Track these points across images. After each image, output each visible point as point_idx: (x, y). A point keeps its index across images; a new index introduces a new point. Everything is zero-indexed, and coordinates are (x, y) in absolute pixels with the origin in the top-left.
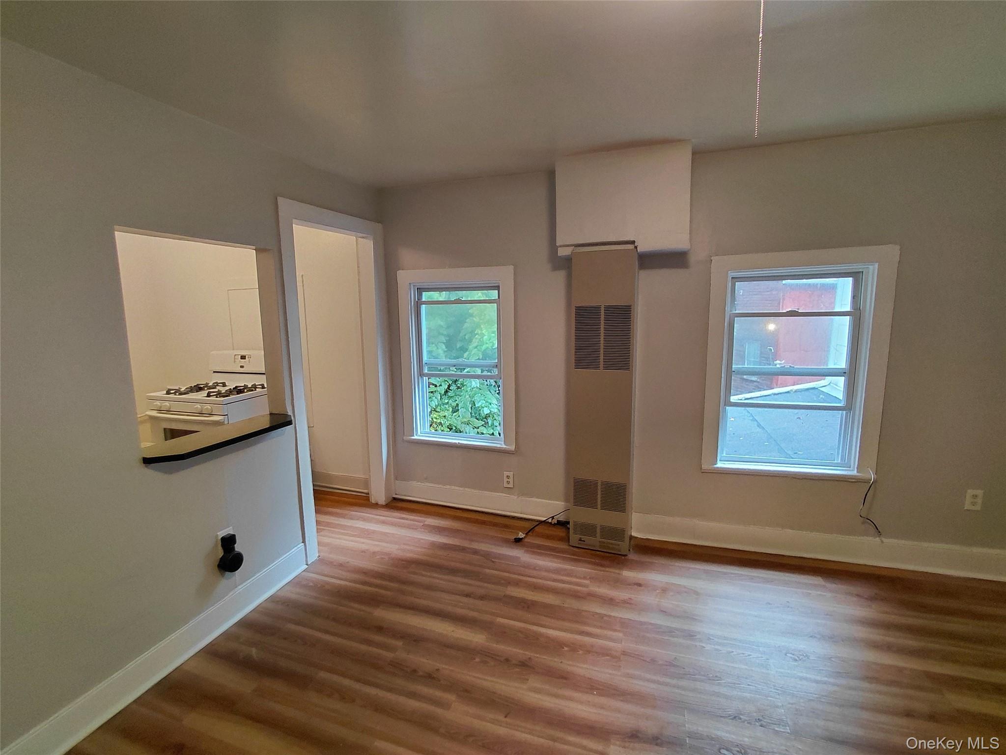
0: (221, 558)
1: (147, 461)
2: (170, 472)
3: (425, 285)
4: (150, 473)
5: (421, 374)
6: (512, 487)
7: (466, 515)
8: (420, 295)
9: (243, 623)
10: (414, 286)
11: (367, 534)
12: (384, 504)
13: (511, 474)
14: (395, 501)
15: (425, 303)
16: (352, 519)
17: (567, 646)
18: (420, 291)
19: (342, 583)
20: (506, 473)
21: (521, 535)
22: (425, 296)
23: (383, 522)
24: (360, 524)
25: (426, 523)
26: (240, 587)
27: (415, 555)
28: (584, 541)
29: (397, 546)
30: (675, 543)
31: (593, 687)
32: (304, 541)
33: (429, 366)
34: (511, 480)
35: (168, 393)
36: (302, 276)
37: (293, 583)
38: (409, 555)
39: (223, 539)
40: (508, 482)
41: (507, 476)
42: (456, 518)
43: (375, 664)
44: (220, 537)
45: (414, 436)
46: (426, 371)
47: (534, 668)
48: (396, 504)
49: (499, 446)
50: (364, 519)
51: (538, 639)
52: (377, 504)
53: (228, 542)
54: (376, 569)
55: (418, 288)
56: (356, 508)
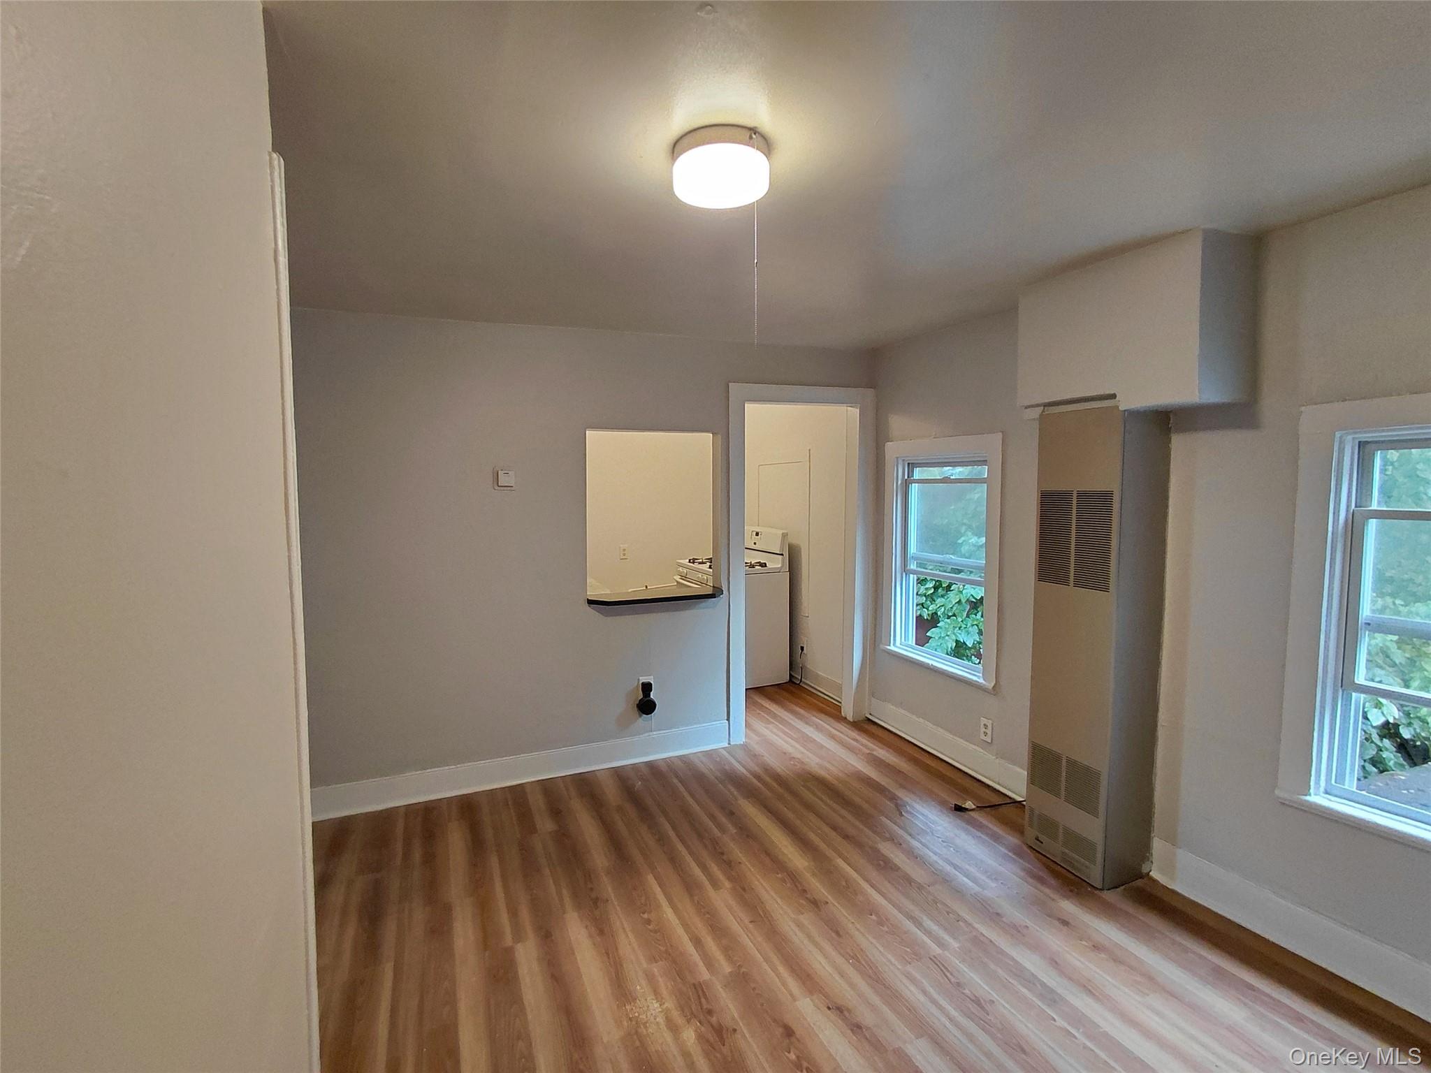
0: (640, 700)
1: (590, 602)
2: (607, 615)
3: (921, 459)
4: (590, 611)
5: (906, 571)
6: (990, 741)
7: (929, 761)
8: (910, 474)
9: (650, 765)
10: (904, 460)
11: (805, 740)
12: (851, 720)
13: (989, 723)
14: (867, 722)
15: (919, 481)
16: (807, 723)
17: (877, 914)
18: (911, 466)
19: (744, 771)
20: (984, 721)
21: (969, 804)
22: (918, 473)
23: (833, 737)
24: (809, 731)
25: (875, 753)
26: (655, 733)
27: (827, 775)
28: (1042, 843)
29: (818, 760)
30: (1216, 914)
31: (857, 958)
32: (728, 719)
33: (919, 561)
34: (989, 732)
35: (693, 561)
36: (810, 450)
37: (708, 754)
38: (823, 773)
39: (643, 684)
40: (986, 734)
41: (985, 725)
42: (899, 752)
43: (700, 834)
44: (641, 682)
45: (890, 645)
46: (913, 566)
47: (820, 911)
48: (866, 726)
49: (975, 678)
50: (818, 728)
51: (856, 894)
52: (846, 718)
53: (647, 688)
54: (779, 770)
55: (909, 464)
56: (823, 716)
